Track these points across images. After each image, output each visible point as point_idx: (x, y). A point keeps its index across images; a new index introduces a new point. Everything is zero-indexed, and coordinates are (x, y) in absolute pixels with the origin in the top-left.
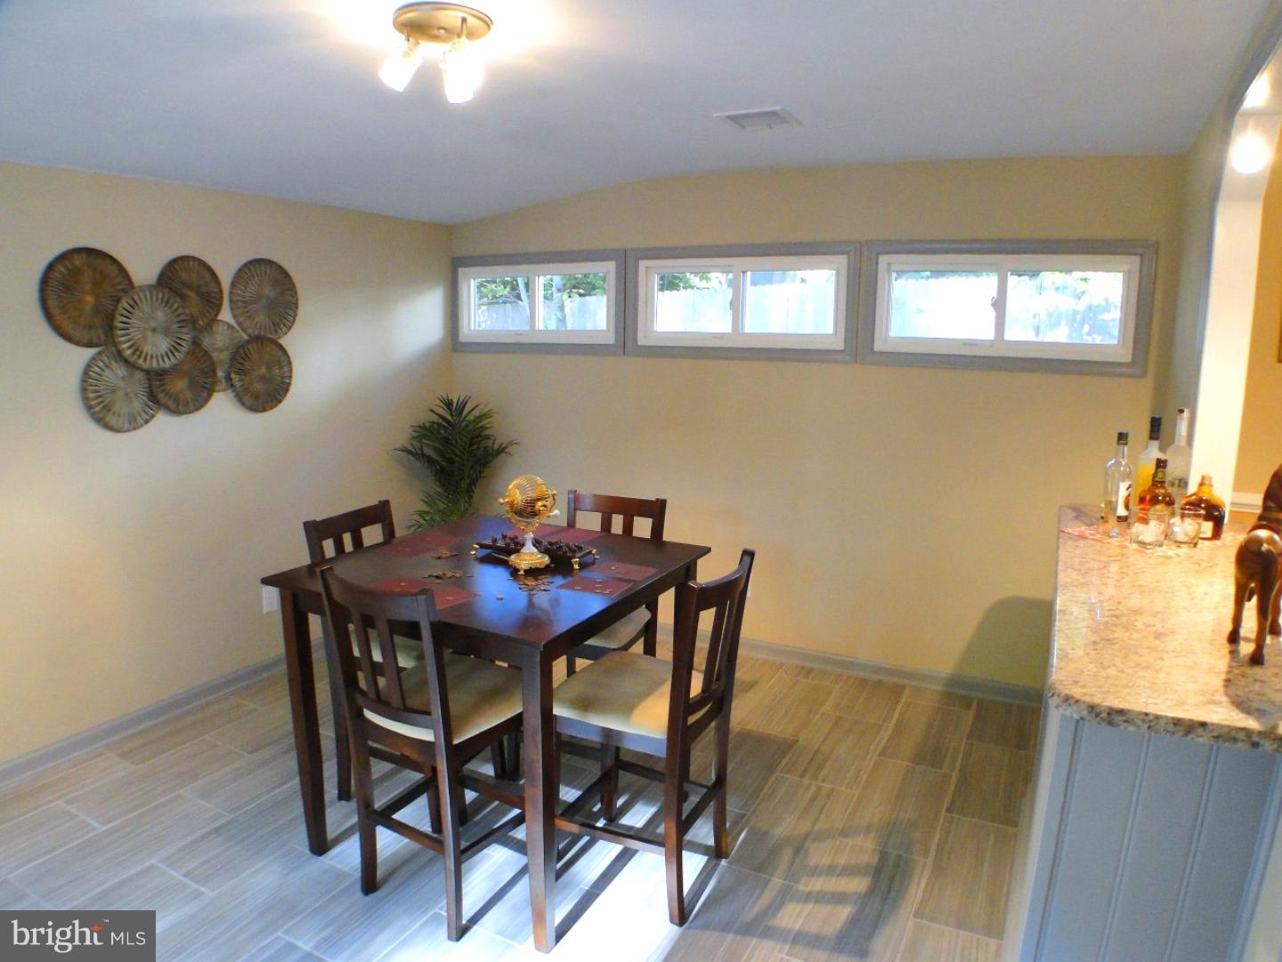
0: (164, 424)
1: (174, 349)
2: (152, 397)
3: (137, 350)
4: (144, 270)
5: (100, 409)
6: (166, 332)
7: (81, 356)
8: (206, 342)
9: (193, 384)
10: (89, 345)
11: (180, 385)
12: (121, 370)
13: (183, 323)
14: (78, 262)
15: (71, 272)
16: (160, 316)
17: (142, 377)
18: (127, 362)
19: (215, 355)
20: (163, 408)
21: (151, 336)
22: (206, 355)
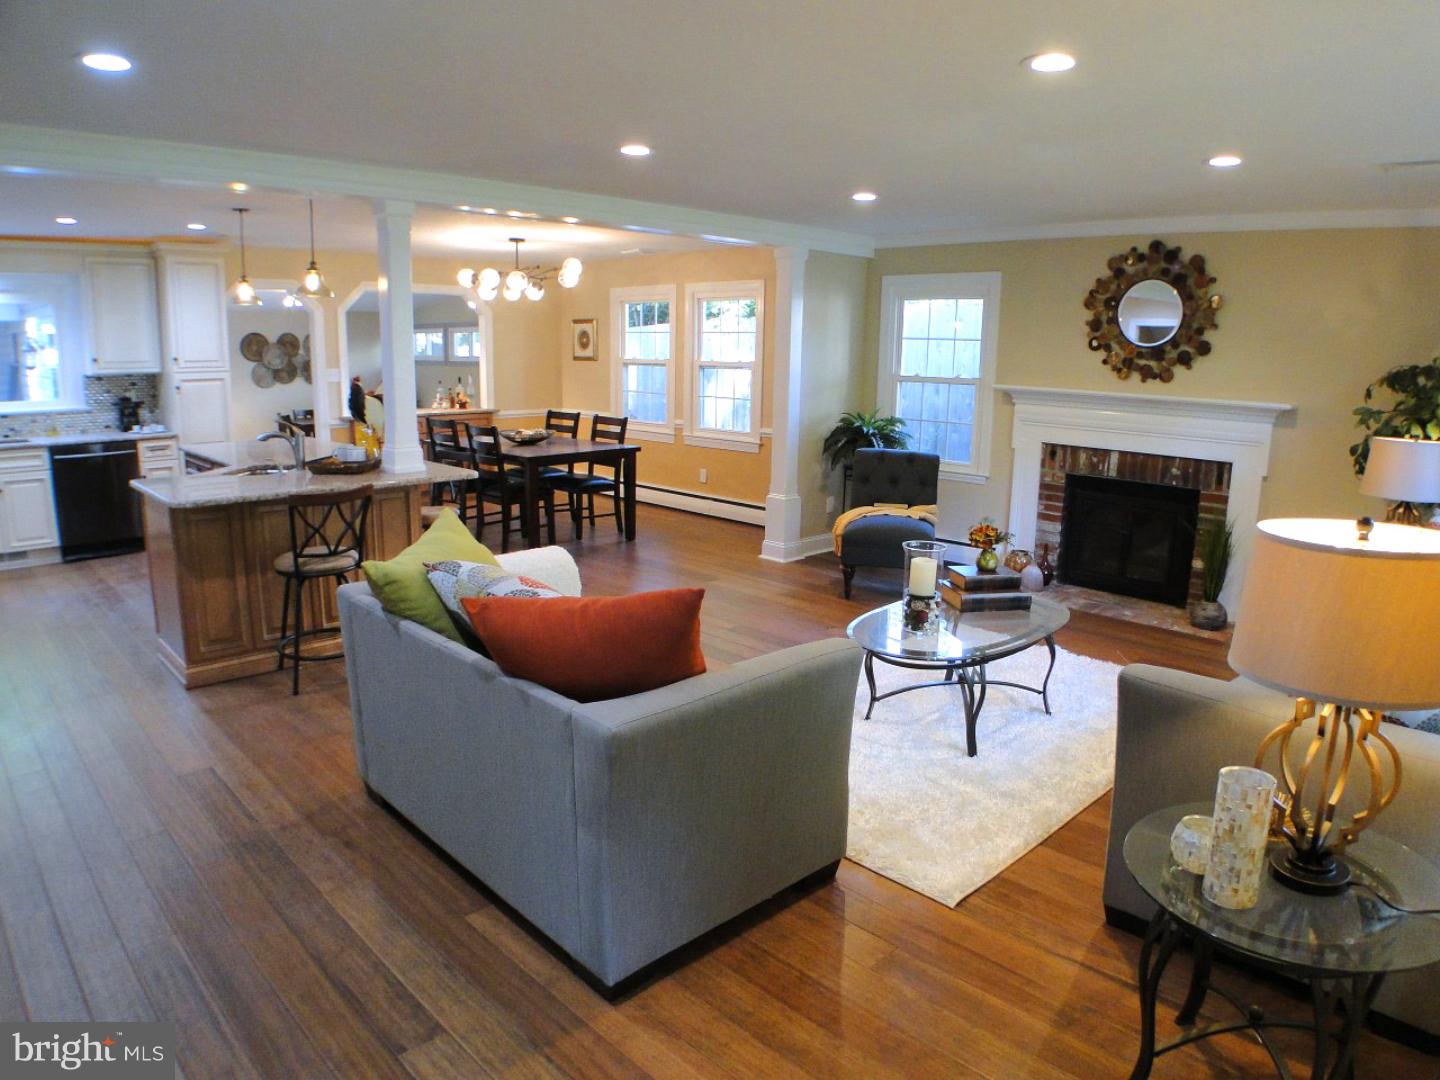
0: (278, 387)
1: (282, 362)
2: (274, 378)
3: (269, 363)
4: (272, 338)
5: (258, 381)
6: (279, 357)
7: (252, 365)
8: (294, 360)
9: (288, 373)
10: (255, 361)
11: (284, 375)
12: (264, 369)
13: (286, 354)
14: (252, 337)
15: (251, 341)
16: (278, 352)
17: (270, 372)
18: (266, 367)
19: (297, 365)
20: (278, 381)
21: (275, 359)
22: (293, 365)
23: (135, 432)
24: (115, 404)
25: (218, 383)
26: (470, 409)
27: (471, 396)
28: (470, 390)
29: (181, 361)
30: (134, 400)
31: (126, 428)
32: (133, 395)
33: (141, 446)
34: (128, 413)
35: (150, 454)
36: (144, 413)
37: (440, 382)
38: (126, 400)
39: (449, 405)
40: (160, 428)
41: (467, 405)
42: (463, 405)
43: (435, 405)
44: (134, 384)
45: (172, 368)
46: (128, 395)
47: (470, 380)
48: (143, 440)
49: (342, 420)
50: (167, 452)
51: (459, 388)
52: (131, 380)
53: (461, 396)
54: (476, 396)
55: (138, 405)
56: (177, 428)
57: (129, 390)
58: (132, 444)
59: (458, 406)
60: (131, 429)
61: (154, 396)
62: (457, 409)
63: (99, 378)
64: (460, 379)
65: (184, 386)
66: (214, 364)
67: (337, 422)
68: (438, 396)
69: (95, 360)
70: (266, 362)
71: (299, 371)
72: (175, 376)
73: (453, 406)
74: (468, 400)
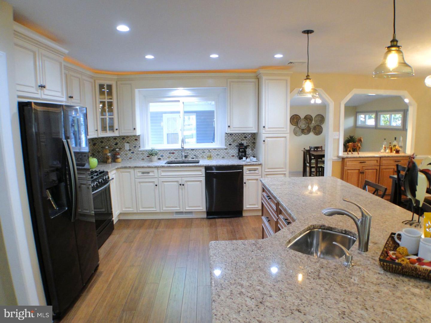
0: (303, 136)
1: (306, 126)
2: (302, 132)
3: (300, 126)
4: (302, 117)
5: (295, 133)
6: (305, 124)
7: (294, 127)
8: (310, 125)
9: (308, 131)
11: (306, 131)
12: (298, 129)
13: (307, 123)
14: (295, 116)
15: (294, 117)
16: (304, 122)
17: (301, 130)
18: (299, 128)
19: (311, 127)
20: (303, 134)
21: (303, 125)
22: (310, 127)
23: (243, 162)
24: (237, 146)
25: (283, 139)
26: (401, 154)
27: (401, 147)
28: (401, 144)
29: (266, 127)
30: (245, 144)
31: (241, 158)
32: (245, 143)
33: (245, 168)
34: (242, 151)
35: (248, 172)
36: (249, 151)
37: (385, 139)
38: (241, 144)
39: (390, 151)
40: (255, 159)
41: (400, 152)
42: (397, 152)
43: (382, 151)
44: (245, 137)
45: (262, 131)
46: (243, 142)
47: (401, 139)
48: (246, 165)
49: (338, 157)
50: (257, 172)
51: (395, 143)
52: (244, 136)
53: (397, 147)
54: (404, 147)
55: (246, 147)
56: (262, 160)
57: (244, 140)
58: (241, 167)
59: (394, 152)
60: (242, 159)
61: (254, 143)
62: (394, 154)
63: (231, 134)
64: (395, 138)
65: (267, 140)
66: (282, 129)
67: (336, 158)
68: (384, 146)
69: (229, 127)
70: (299, 126)
71: (312, 130)
72: (263, 135)
73: (391, 151)
74: (400, 149)
